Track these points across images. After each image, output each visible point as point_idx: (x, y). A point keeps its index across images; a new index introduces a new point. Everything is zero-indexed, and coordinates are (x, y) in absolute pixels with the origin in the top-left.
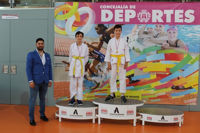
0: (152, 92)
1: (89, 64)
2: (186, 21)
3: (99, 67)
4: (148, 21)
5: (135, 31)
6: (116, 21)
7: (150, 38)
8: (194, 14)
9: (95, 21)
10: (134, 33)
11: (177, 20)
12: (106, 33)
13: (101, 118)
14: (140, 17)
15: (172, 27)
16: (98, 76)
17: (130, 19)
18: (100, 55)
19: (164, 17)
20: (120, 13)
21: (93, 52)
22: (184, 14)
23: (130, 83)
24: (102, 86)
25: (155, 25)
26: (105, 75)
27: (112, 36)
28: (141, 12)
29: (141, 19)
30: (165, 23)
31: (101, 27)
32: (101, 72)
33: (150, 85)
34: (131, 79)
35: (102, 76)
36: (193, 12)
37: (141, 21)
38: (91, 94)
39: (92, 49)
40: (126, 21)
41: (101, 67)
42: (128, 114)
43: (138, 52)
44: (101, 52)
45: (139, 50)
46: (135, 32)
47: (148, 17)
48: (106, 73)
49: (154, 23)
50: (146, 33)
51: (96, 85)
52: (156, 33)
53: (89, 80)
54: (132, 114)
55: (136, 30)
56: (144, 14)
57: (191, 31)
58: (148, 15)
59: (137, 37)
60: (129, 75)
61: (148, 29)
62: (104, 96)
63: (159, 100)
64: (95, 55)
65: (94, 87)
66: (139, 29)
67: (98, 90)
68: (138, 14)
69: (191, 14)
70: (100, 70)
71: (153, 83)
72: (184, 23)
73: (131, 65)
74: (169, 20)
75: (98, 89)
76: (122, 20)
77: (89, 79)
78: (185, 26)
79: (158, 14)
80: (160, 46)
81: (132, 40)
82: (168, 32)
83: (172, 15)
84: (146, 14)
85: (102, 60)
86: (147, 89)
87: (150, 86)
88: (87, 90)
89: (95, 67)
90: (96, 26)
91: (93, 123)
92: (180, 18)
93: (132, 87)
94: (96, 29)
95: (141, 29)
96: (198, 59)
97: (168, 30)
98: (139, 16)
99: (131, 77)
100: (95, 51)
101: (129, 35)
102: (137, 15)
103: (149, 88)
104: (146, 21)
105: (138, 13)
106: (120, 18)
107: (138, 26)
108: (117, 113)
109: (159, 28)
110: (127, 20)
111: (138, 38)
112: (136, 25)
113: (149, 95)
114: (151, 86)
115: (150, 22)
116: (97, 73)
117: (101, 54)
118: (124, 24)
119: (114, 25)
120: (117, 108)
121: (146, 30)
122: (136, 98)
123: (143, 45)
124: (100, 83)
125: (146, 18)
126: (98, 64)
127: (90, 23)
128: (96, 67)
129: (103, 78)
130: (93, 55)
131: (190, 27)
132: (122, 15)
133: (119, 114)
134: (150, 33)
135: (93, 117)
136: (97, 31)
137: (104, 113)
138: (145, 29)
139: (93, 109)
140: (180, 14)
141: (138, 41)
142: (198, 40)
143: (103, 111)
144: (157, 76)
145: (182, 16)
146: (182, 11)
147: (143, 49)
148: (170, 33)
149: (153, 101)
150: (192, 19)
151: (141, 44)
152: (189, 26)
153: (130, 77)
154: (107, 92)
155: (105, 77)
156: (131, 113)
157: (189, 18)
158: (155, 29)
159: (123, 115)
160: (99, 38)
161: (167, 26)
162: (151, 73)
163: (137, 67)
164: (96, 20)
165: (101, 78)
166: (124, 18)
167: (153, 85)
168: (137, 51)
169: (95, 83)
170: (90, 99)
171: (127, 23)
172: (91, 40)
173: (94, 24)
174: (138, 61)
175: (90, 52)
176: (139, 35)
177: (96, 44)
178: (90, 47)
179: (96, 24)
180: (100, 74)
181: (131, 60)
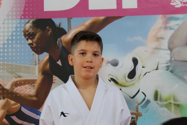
5: (159, 35)
6: (91, 7)
9: (25, 11)
10: (155, 44)
12: (63, 47)
21: (20, 115)
31: (43, 29)
37: (177, 4)
39: (15, 105)
40: (125, 6)
43: (173, 106)
45: (175, 100)
46: (159, 39)
55: (162, 33)
59: (165, 56)
66: (172, 32)
76: (111, 4)
81: (150, 66)
90: (28, 26)
94: (28, 35)
95: (178, 29)
100: (24, 110)
101: (138, 53)
107: (166, 23)
111: (171, 61)
112: (160, 16)
118: (120, 17)
127: (8, 16)
136: (30, 41)
141: (172, 72)
151: (181, 78)
160: (37, 67)
164: (25, 7)
168: (168, 106)
171: (131, 12)
172: (11, 73)
173: (21, 18)
175: (8, 116)
176: (174, 50)
177: (27, 86)
178: (6, 99)
179: (27, 21)
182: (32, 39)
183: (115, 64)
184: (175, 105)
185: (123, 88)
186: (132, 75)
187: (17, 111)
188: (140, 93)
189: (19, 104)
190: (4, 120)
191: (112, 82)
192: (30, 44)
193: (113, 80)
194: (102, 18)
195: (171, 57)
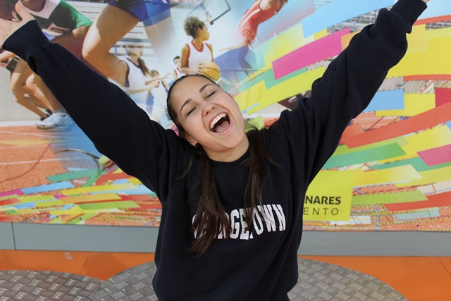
0: (405, 175)
1: (75, 31)
3: (136, 51)
32: (149, 78)
33: (396, 145)
35: (150, 100)
38: (100, 187)
41: (145, 51)
63: (435, 211)
70: (141, 65)
71: (413, 134)
73: (311, 39)
85: (148, 6)
86: (382, 162)
87: (398, 150)
88: (76, 170)
89: (112, 50)
103: (393, 160)
113: (390, 189)
114: (404, 148)
116: (127, 84)
122: (324, 205)
126: (128, 36)
128: (120, 50)
129: (157, 110)
144: (439, 101)
149: (402, 217)
162: (411, 83)
167: (415, 143)
170: (97, 212)
174: (350, 17)
180: (142, 86)
181: (312, 10)
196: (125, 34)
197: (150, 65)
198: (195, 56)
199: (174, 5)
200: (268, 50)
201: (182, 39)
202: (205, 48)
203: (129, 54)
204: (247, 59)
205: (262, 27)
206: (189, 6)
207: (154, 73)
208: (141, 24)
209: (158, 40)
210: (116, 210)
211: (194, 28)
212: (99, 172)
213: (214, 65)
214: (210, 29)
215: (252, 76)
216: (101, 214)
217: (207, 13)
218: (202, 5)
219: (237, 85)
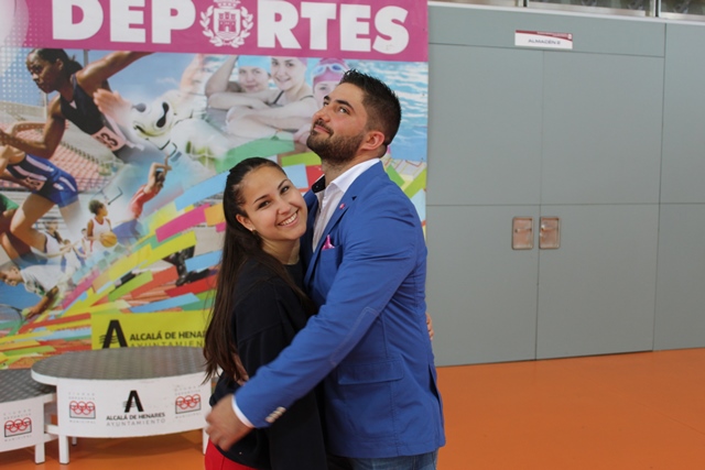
1: (5, 213)
2: (381, 46)
3: (53, 226)
4: (242, 43)
5: (195, 78)
6: (114, 38)
7: (250, 108)
8: (406, 25)
9: (28, 37)
10: (189, 89)
11: (349, 42)
12: (78, 86)
13: (70, 439)
14: (211, 26)
15: (330, 66)
16: (50, 260)
17: (174, 33)
18: (52, 178)
19: (302, 30)
20: (131, 8)
21: (24, 164)
22: (371, 21)
23: (179, 284)
24: (67, 303)
25: (269, 59)
26: (79, 258)
27: (99, 100)
28: (216, 6)
29: (215, 35)
30: (305, 51)
31: (53, 62)
32: (62, 246)
34: (184, 269)
35: (64, 262)
36: (401, 14)
37: (218, 42)
38: (22, 337)
39: (18, 154)
40: (156, 39)
41: (60, 226)
42: (179, 409)
43: (207, 161)
44: (55, 163)
45: (209, 153)
46: (194, 82)
47: (242, 28)
48: (81, 251)
49: (266, 52)
50: (236, 88)
51: (43, 298)
52: (273, 88)
53: (11, 280)
54: (197, 407)
55: (198, 76)
56: (227, 14)
57: (398, 85)
58: (242, 18)
59: (201, 103)
60: (177, 254)
61: (242, 72)
62: (77, 340)
64: (32, 175)
65: (35, 308)
67: (52, 318)
68: (202, 15)
69: (395, 21)
70: (57, 236)
72: (374, 55)
73: (182, 212)
74: (319, 41)
75: (50, 314)
76: (139, 36)
77: (11, 274)
78: (378, 67)
79: (278, 17)
80: (290, 137)
81: (183, 113)
82: (319, 85)
83: (330, 22)
84: (233, 16)
85: (62, 194)
89: (34, 226)
90: (33, 56)
91: (37, 461)
92: (359, 36)
93: (189, 298)
94: (34, 69)
95: (217, 72)
96: (424, 184)
97: (317, 80)
98: (208, 22)
99: (184, 259)
100: (31, 160)
101: (169, 97)
102: (198, 18)
104: (237, 42)
105: (205, 11)
106: (132, 26)
108: (134, 410)
109: (283, 69)
110: (161, 36)
111: (207, 109)
112: (198, 54)
115: (251, 46)
116: (45, 251)
117: (58, 172)
118: (149, 53)
119: (110, 55)
120: (134, 394)
121: (235, 78)
123: (225, 134)
124: (57, 292)
125: (233, 29)
126: (46, 215)
127: (6, 41)
128: (40, 226)
129: (69, 270)
130: (25, 177)
131: (394, 70)
132: (141, 13)
133: (143, 417)
134: (250, 87)
135: (36, 439)
137: (82, 415)
138: (231, 73)
139: (33, 407)
140: (359, 20)
141: (208, 121)
142: (423, 118)
143: (78, 411)
145: (365, 28)
146: (365, 11)
147: (226, 150)
148: (323, 89)
150: (399, 40)
151: (218, 129)
152: (391, 64)
153: (180, 259)
154: (88, 326)
155: (78, 263)
156: (192, 404)
157: (388, 38)
158: (269, 75)
159: (159, 415)
160: (45, 109)
161: (314, 62)
163: (203, 220)
164: (29, 32)
165: (63, 270)
166: (147, 25)
168: (202, 160)
169: (38, 290)
170: (19, 357)
171: (162, 48)
172: (13, 114)
173: (23, 46)
174: (209, 195)
175: (10, 167)
176: (212, 97)
177: (33, 131)
178: (7, 146)
179: (31, 50)
180: (57, 251)
181: (181, 192)
182: (38, 74)
183: (142, 109)
184: (209, 158)
185: (150, 138)
186: (161, 123)
187: (20, 160)
188: (170, 144)
189: (23, 153)
190: (6, 171)
191: (138, 131)
192: (35, 80)
193: (138, 127)
194: (127, 52)
195: (208, 104)
196: (43, 213)
197: (63, 236)
198: (97, 228)
199: (81, 192)
200: (153, 221)
201: (88, 216)
202: (105, 222)
203: (48, 228)
204: (137, 228)
205: (146, 206)
206: (92, 193)
207: (66, 242)
208: (56, 206)
209: (68, 217)
210: (35, 355)
211: (96, 208)
212: (22, 322)
213: (112, 234)
214: (108, 209)
215: (141, 241)
216: (22, 359)
217: (105, 197)
218: (101, 192)
219: (130, 248)
